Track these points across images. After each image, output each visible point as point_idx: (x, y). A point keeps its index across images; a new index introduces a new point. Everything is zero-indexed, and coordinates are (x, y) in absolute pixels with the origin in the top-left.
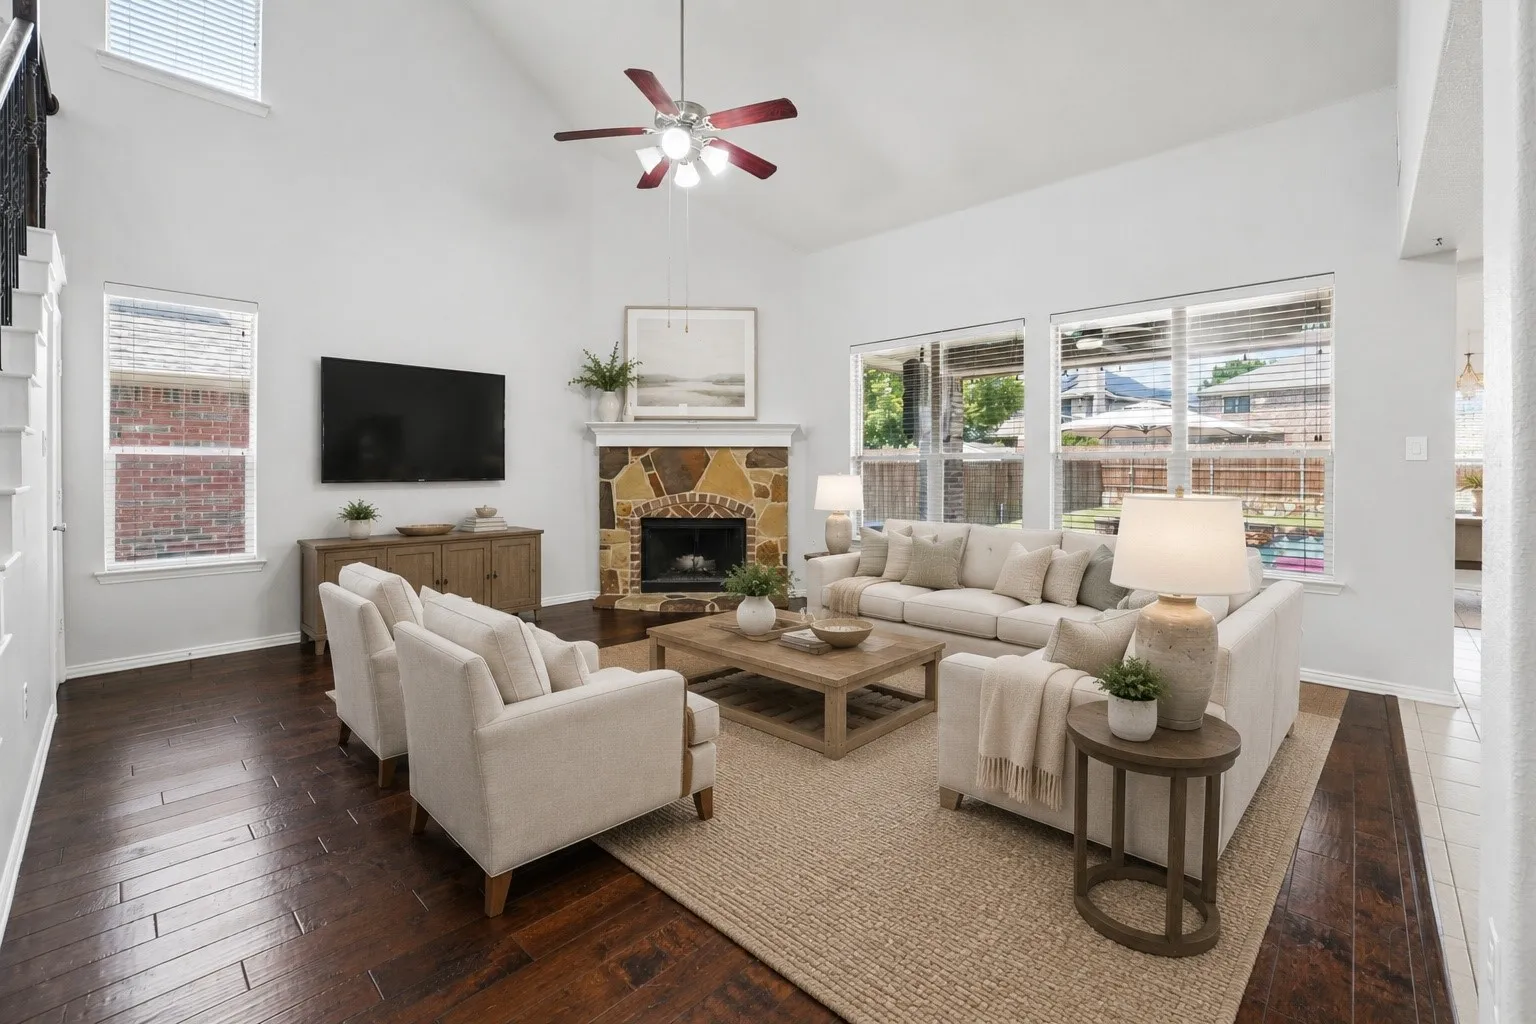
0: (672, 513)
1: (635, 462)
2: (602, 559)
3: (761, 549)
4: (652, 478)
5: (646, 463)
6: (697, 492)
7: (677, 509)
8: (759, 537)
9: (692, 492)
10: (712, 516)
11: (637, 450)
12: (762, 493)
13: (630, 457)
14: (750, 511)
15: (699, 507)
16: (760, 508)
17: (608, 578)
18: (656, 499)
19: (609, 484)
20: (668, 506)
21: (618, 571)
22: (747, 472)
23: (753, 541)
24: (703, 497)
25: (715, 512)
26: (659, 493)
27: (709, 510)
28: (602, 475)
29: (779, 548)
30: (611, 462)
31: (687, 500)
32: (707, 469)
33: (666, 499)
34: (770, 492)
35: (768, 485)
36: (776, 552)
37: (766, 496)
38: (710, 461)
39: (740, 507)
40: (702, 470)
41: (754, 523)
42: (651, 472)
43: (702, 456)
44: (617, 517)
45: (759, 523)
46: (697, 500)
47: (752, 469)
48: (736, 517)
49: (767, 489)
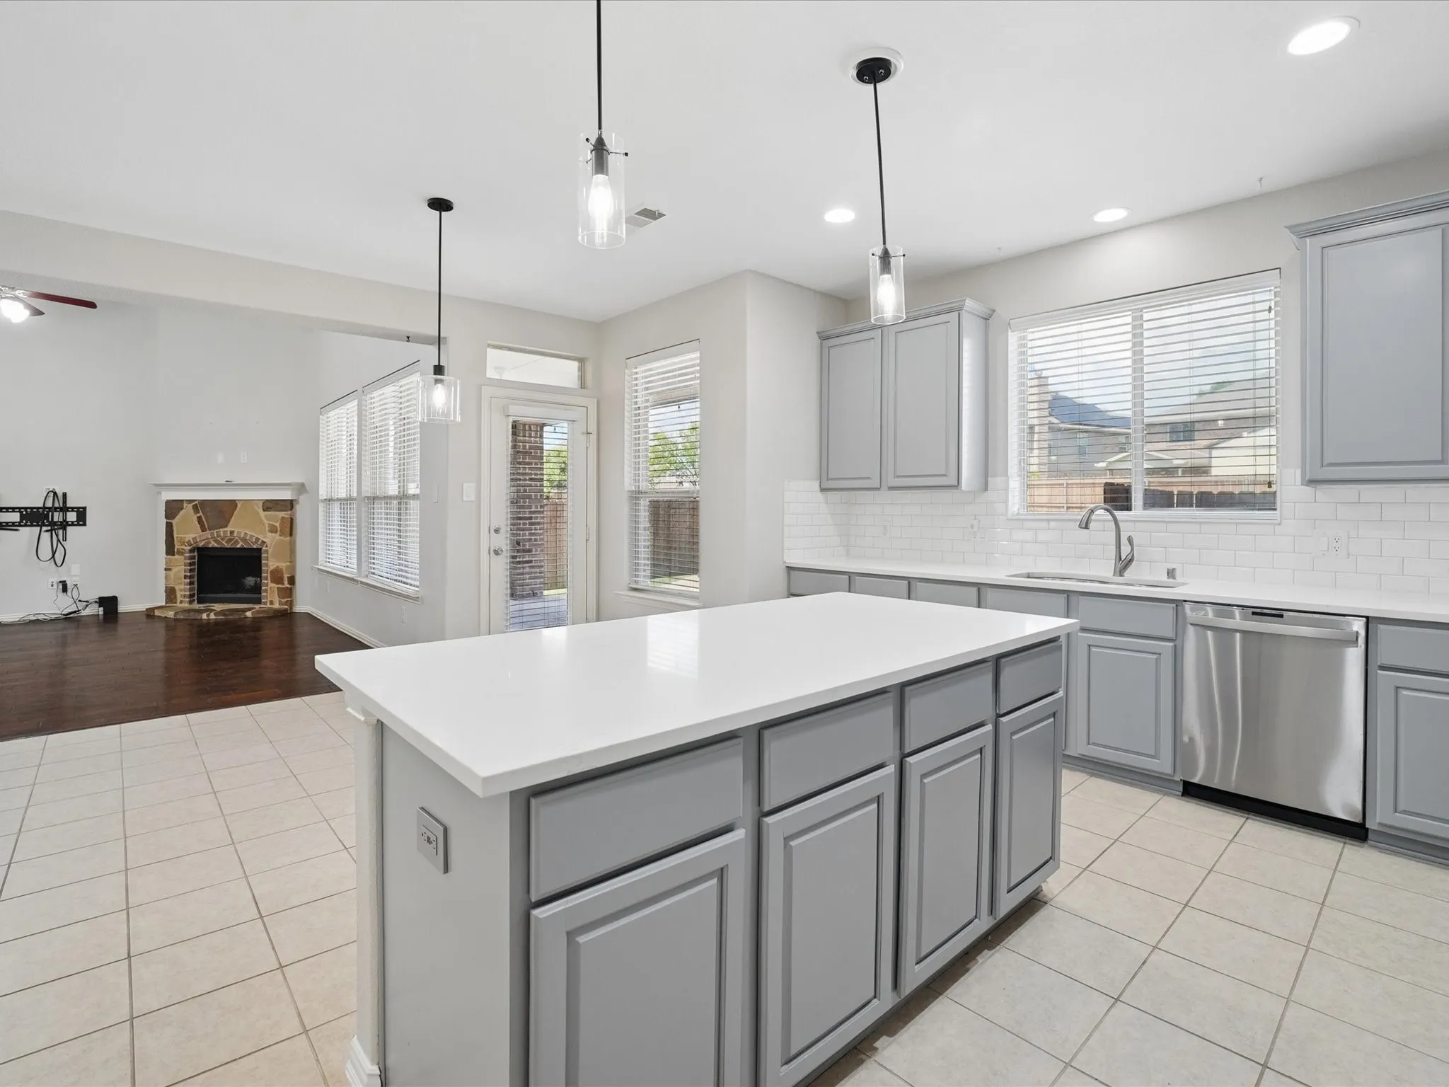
0: (213, 544)
1: (188, 508)
2: (167, 577)
3: (272, 572)
4: (199, 519)
5: (195, 507)
6: (229, 529)
7: (216, 541)
8: (270, 563)
9: (225, 529)
10: (238, 546)
11: (190, 501)
12: (273, 530)
13: (185, 505)
14: (263, 542)
15: (230, 540)
16: (271, 541)
17: (170, 593)
18: (202, 533)
19: (171, 523)
20: (211, 539)
21: (177, 588)
22: (263, 514)
23: (267, 565)
24: (232, 532)
25: (241, 543)
26: (203, 530)
27: (237, 542)
28: (167, 517)
29: (285, 572)
30: (173, 508)
31: (222, 535)
32: (236, 513)
33: (208, 534)
34: (279, 529)
35: (277, 524)
36: (283, 574)
37: (276, 532)
38: (238, 508)
39: (257, 539)
40: (233, 513)
41: (267, 552)
42: (198, 515)
43: (233, 504)
44: (176, 547)
45: (270, 551)
46: (229, 534)
47: (266, 513)
48: (255, 547)
49: (276, 527)
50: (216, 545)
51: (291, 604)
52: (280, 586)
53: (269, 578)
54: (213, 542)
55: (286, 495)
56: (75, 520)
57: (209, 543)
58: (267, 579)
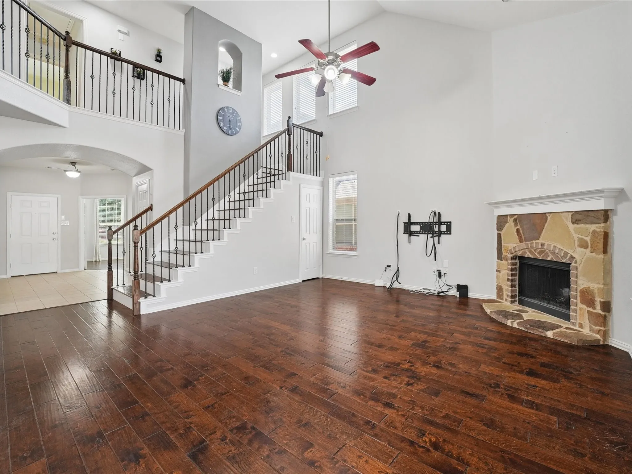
0: (528, 255)
1: (511, 221)
2: (498, 277)
3: (582, 292)
4: (518, 230)
5: (515, 221)
6: (540, 241)
7: (531, 252)
8: (580, 282)
9: (537, 241)
10: (549, 259)
11: (512, 216)
12: (583, 245)
13: (509, 219)
14: (572, 258)
15: (541, 252)
16: (580, 257)
17: (500, 289)
18: (520, 244)
19: (500, 234)
20: (527, 249)
21: (503, 287)
22: (571, 226)
23: (576, 283)
24: (543, 245)
25: (551, 256)
26: (521, 240)
27: (547, 254)
28: (497, 230)
29: (597, 295)
30: (502, 221)
31: (534, 246)
32: (546, 225)
33: (524, 245)
34: (589, 245)
35: (588, 239)
36: (594, 297)
37: (586, 247)
38: (548, 220)
39: (566, 254)
40: (544, 226)
41: (576, 269)
42: (517, 228)
43: (543, 216)
44: (504, 254)
45: (580, 269)
46: (540, 246)
47: (576, 225)
48: (564, 261)
49: (587, 242)
50: (531, 256)
51: (605, 334)
52: (590, 309)
53: (579, 298)
54: (528, 253)
55: (599, 205)
56: (445, 230)
57: (525, 253)
58: (576, 298)
